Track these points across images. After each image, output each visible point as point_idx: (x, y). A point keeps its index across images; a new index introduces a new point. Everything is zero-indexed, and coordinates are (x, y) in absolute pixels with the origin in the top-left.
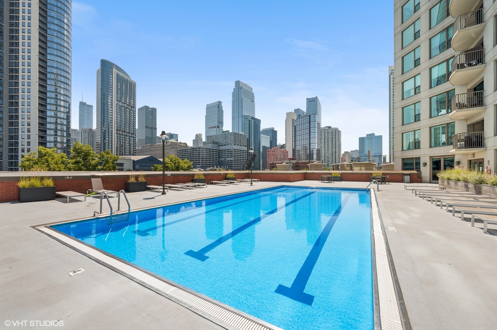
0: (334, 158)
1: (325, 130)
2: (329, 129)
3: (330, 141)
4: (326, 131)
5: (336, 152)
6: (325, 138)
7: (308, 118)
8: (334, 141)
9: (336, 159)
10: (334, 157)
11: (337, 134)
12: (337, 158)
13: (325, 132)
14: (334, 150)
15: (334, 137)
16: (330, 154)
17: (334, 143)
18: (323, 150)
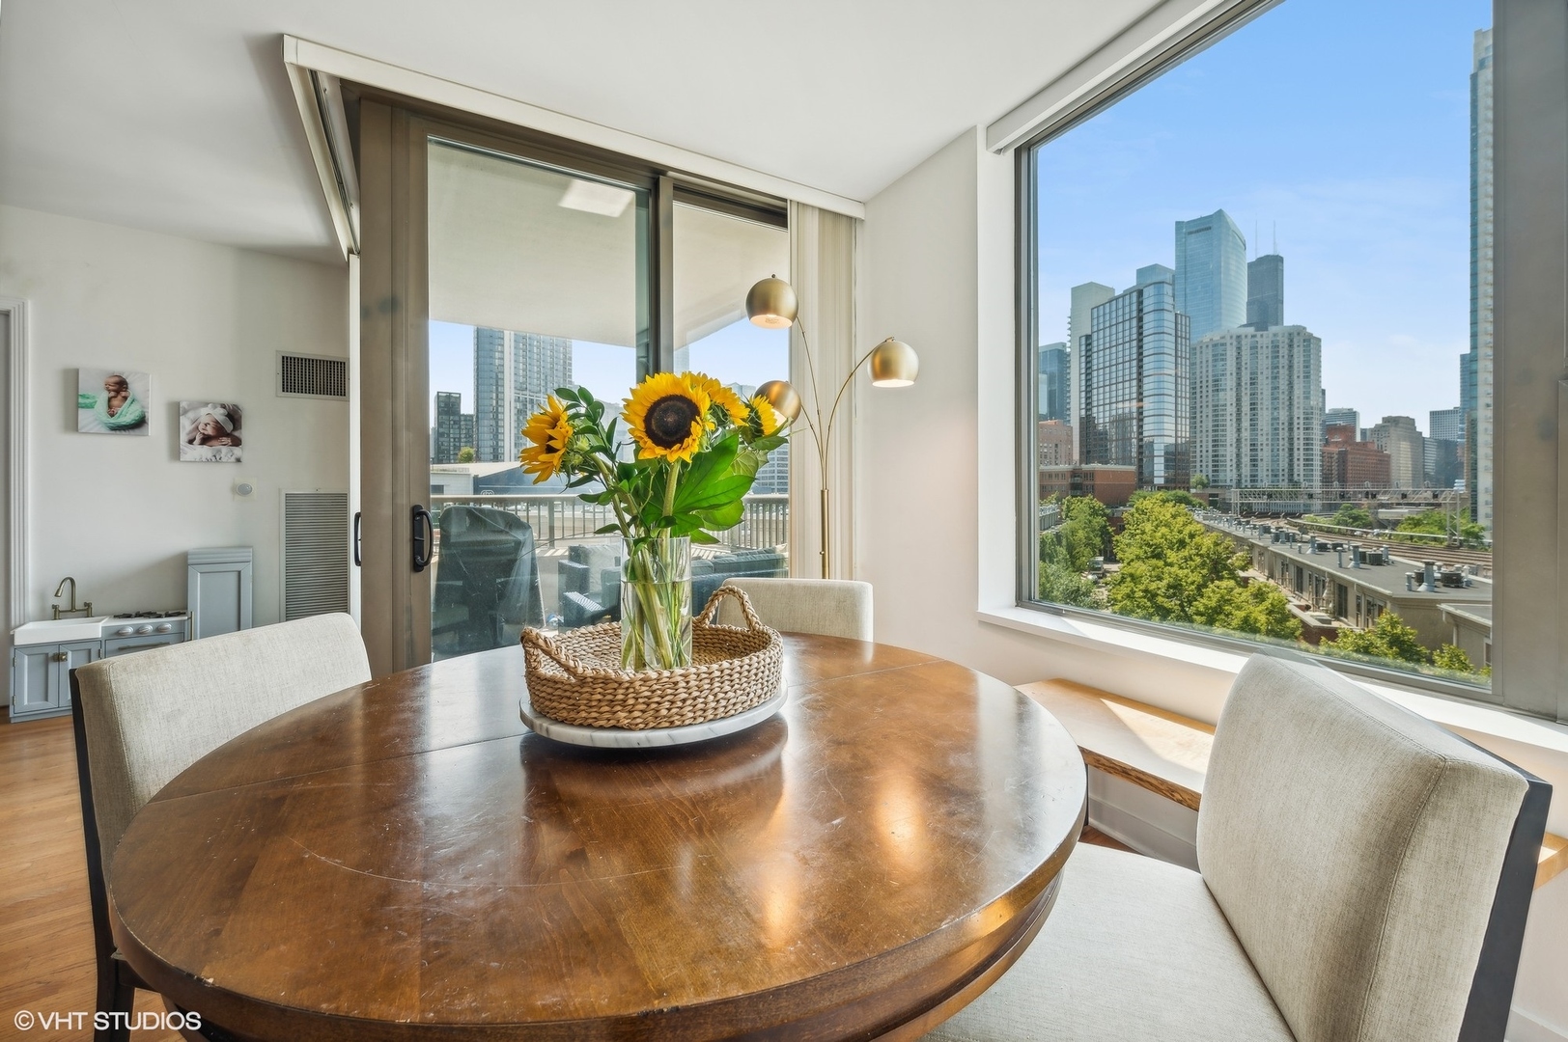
0: (1281, 448)
1: (1239, 337)
2: (1259, 333)
3: (1265, 382)
4: (1243, 343)
5: (1291, 424)
6: (1239, 369)
7: (1134, 299)
8: (1281, 382)
9: (1291, 450)
10: (1284, 444)
11: (1296, 350)
12: (1296, 447)
13: (1239, 348)
14: (1283, 415)
15: (1283, 362)
16: (1264, 432)
17: (1283, 384)
18: (1228, 418)
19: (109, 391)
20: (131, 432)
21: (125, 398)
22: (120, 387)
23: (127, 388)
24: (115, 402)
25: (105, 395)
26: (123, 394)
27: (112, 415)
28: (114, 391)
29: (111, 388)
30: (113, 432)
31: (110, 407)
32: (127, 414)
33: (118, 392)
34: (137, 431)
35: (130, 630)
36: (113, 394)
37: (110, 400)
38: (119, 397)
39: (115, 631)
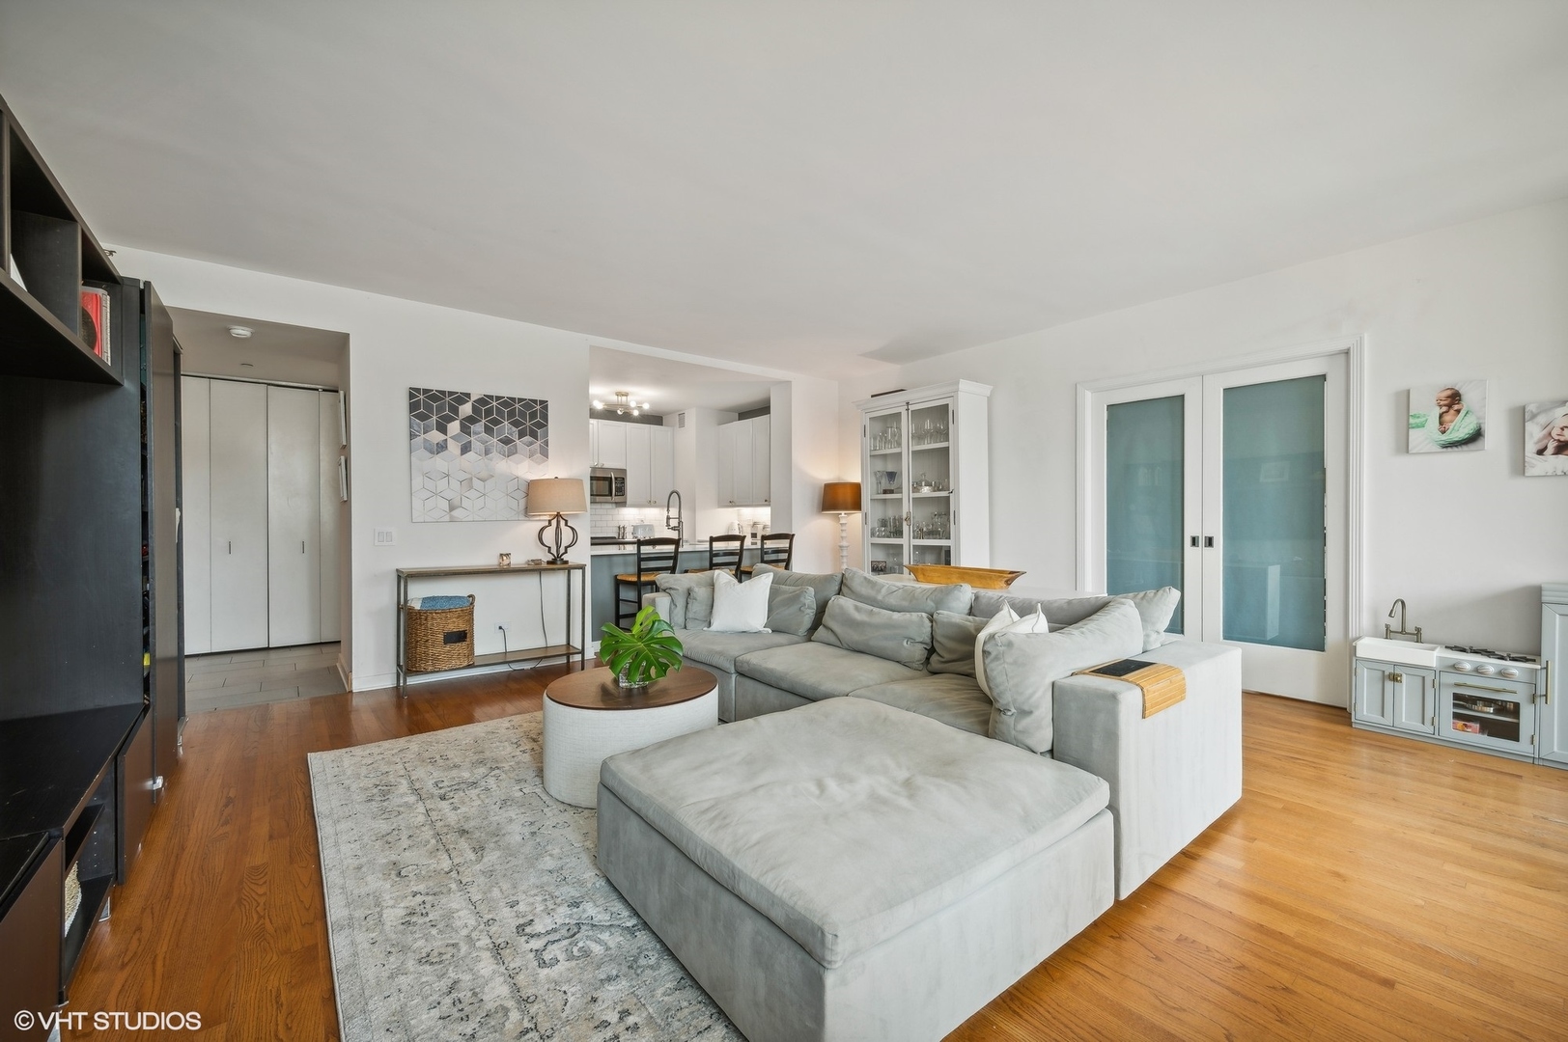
19: (1441, 406)
20: (1465, 448)
21: (1458, 411)
22: (1454, 398)
23: (1460, 400)
24: (1447, 418)
25: (1437, 411)
26: (1456, 407)
27: (1443, 432)
28: (1445, 405)
29: (1442, 403)
30: (1445, 450)
31: (1441, 423)
32: (1461, 428)
33: (1450, 406)
34: (1471, 446)
35: (1468, 667)
36: (1444, 409)
37: (1441, 416)
38: (1452, 412)
39: (1452, 663)
